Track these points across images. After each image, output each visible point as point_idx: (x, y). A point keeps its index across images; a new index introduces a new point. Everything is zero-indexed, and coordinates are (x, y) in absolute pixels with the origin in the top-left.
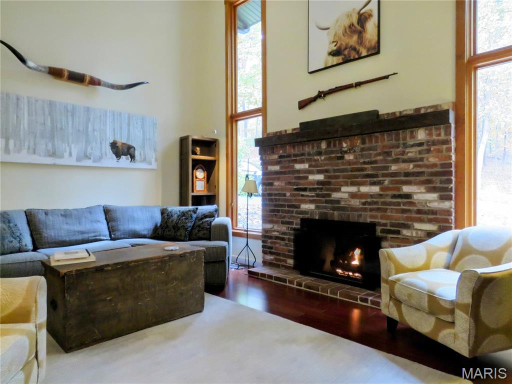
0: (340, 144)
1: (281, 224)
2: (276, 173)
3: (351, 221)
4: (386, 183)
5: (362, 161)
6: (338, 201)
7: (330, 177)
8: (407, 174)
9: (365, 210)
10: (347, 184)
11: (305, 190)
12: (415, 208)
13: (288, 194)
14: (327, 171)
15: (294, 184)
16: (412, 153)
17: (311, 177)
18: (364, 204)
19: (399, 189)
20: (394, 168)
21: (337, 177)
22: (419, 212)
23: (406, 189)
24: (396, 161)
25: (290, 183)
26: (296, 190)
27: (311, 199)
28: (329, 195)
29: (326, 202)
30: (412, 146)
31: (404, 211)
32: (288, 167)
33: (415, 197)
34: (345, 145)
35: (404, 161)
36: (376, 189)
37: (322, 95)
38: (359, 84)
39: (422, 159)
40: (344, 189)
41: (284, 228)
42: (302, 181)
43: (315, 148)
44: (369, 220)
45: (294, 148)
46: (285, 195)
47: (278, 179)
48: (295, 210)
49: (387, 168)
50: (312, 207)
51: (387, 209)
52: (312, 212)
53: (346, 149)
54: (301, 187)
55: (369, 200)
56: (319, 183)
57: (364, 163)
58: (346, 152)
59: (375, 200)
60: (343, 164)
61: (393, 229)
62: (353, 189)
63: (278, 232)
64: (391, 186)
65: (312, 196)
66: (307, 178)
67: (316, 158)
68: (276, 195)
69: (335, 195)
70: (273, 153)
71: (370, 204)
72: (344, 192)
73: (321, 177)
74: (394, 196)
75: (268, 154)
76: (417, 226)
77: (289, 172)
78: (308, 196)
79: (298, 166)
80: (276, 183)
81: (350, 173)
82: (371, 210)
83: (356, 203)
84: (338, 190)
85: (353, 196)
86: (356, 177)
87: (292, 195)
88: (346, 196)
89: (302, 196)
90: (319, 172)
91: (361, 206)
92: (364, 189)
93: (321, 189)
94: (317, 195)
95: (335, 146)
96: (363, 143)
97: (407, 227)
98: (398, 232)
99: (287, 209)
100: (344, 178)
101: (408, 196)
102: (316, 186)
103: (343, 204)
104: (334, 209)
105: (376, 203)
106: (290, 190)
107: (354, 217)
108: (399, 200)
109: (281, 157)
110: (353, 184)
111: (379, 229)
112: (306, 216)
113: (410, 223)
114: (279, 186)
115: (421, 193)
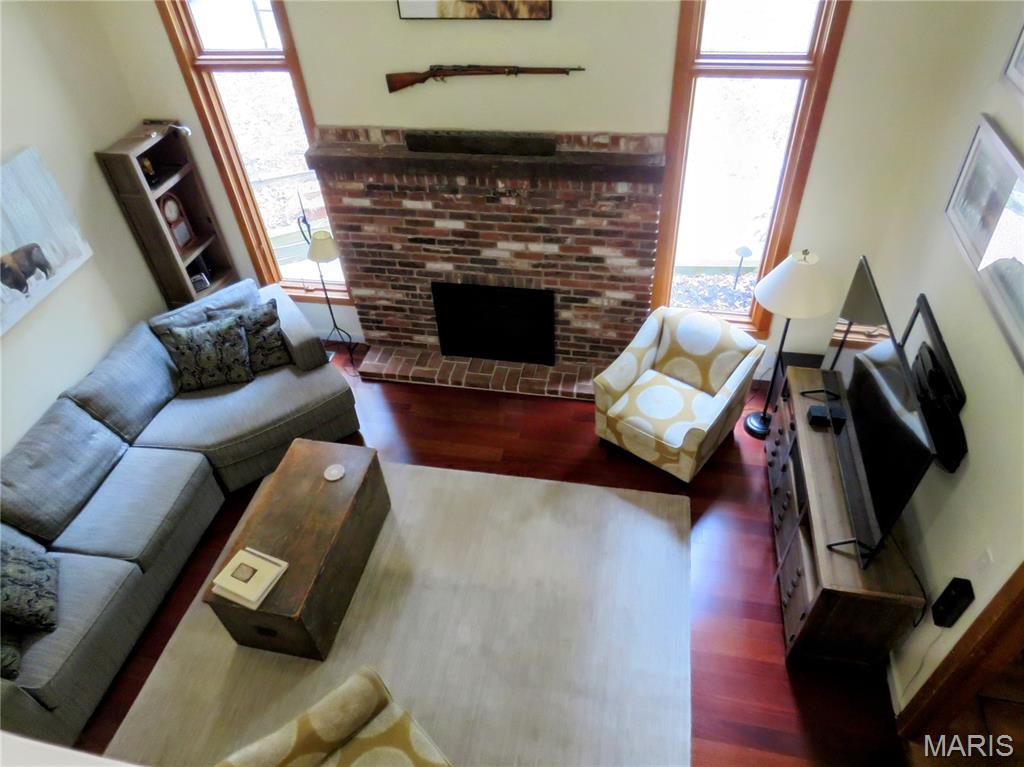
0: (493, 183)
1: (390, 289)
2: (363, 210)
3: (516, 286)
4: (569, 241)
5: (530, 208)
6: (494, 261)
7: (475, 226)
8: (598, 233)
9: (538, 274)
10: (506, 238)
11: (431, 241)
12: (608, 274)
13: (397, 246)
14: (469, 217)
15: (406, 231)
16: (607, 207)
17: (440, 224)
18: (535, 266)
19: (587, 250)
20: (580, 222)
21: (490, 227)
22: (613, 278)
23: (596, 251)
24: (583, 213)
25: (397, 230)
26: (412, 240)
27: (446, 255)
28: (478, 253)
29: (473, 261)
30: (608, 199)
31: (593, 277)
32: (389, 203)
33: (609, 262)
34: (501, 185)
35: (595, 215)
36: (553, 249)
37: (438, 72)
38: (515, 71)
39: (619, 215)
40: (501, 245)
41: (399, 295)
42: (425, 229)
43: (446, 182)
44: (544, 286)
45: (399, 176)
46: (390, 247)
47: (371, 221)
48: (415, 270)
49: (570, 221)
50: (449, 267)
51: (571, 274)
52: (448, 274)
53: (503, 190)
54: (421, 236)
55: (543, 262)
56: (455, 233)
57: (534, 211)
58: (503, 195)
59: (553, 262)
60: (498, 209)
61: (578, 297)
62: (518, 246)
63: (388, 300)
64: (575, 245)
65: (447, 252)
66: (431, 224)
67: (446, 196)
68: (369, 246)
69: (487, 253)
70: (351, 178)
71: (544, 266)
72: (503, 250)
73: (459, 225)
74: (580, 259)
75: (340, 181)
76: (609, 293)
77: (392, 212)
78: (438, 252)
79: (408, 204)
80: (369, 229)
81: (510, 223)
82: (547, 274)
83: (523, 265)
84: (493, 245)
85: (519, 255)
86: (520, 229)
87: (403, 248)
88: (506, 255)
89: (426, 250)
90: (454, 217)
91: (531, 269)
92: (535, 247)
93: (462, 243)
94: (456, 251)
95: (482, 183)
96: (534, 185)
97: (597, 295)
98: (585, 301)
99: (398, 267)
100: (500, 229)
101: (600, 259)
102: (451, 238)
103: (501, 265)
104: (488, 271)
105: (554, 266)
106: (402, 240)
107: (521, 282)
108: (587, 264)
109: (370, 187)
110: (517, 239)
111: (558, 298)
112: (440, 279)
113: (600, 290)
114: (374, 231)
115: (617, 257)
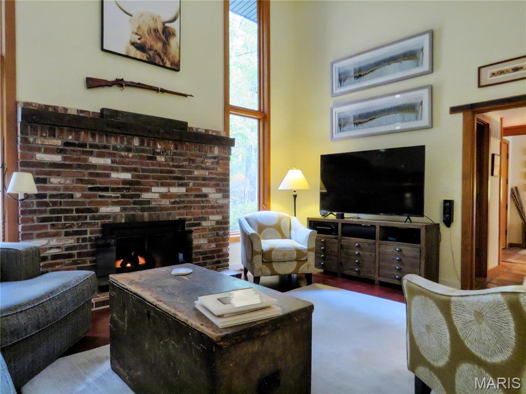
0: (155, 144)
1: (63, 236)
2: (54, 165)
3: (160, 220)
4: (191, 185)
5: (171, 164)
6: (148, 202)
7: (139, 177)
8: (204, 179)
9: (174, 209)
10: (157, 185)
11: (106, 189)
12: (210, 205)
13: (78, 195)
14: (135, 170)
15: (88, 182)
16: (209, 163)
17: (114, 175)
18: (173, 203)
19: (200, 190)
20: (196, 173)
21: (147, 177)
22: (213, 207)
23: (205, 190)
24: (197, 168)
25: (81, 181)
26: (91, 189)
27: (116, 200)
28: (139, 196)
29: (135, 203)
30: (210, 158)
31: (203, 207)
32: (79, 159)
33: (210, 196)
34: (159, 147)
35: (203, 168)
36: (182, 190)
39: (213, 169)
40: (154, 189)
41: (71, 241)
42: (102, 179)
43: (125, 143)
44: (177, 218)
45: (93, 136)
46: (71, 196)
47: (58, 174)
48: (89, 215)
49: (191, 172)
50: (117, 209)
51: (192, 207)
52: (115, 216)
53: (159, 151)
54: (98, 185)
55: (177, 200)
56: (125, 182)
57: (173, 166)
58: (159, 154)
59: (182, 199)
60: (153, 165)
61: (195, 222)
62: (164, 190)
63: (58, 248)
64: (194, 187)
65: (118, 197)
66: (108, 176)
67: (123, 153)
68: (52, 196)
69: (145, 196)
70: (53, 135)
71: (178, 203)
72: (155, 193)
73: (128, 176)
74: (197, 196)
75: (42, 136)
76: (211, 217)
77: (79, 166)
78: (111, 197)
79: (93, 160)
80: (55, 181)
81: (160, 174)
82: (179, 208)
83: (166, 202)
84: (148, 190)
85: (163, 196)
86: (166, 178)
87: (83, 196)
88: (157, 196)
89: (101, 197)
90: (126, 170)
91: (170, 205)
92: (174, 190)
93: (128, 189)
94: (123, 196)
95: (149, 145)
96: (176, 148)
97: (204, 219)
98: (199, 224)
99: (74, 214)
100: (153, 179)
101: (206, 196)
102: (121, 186)
103: (153, 204)
104: (143, 210)
105: (183, 202)
106: (83, 189)
107: (163, 216)
108: (200, 199)
109: (67, 144)
110: (162, 185)
111: (187, 223)
112: (107, 221)
113: (207, 216)
114: (60, 183)
115: (213, 193)
